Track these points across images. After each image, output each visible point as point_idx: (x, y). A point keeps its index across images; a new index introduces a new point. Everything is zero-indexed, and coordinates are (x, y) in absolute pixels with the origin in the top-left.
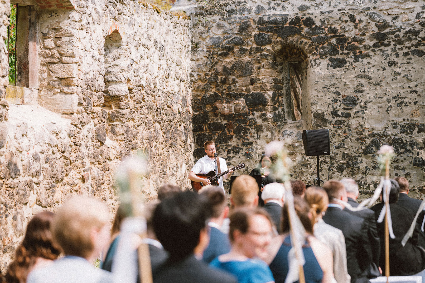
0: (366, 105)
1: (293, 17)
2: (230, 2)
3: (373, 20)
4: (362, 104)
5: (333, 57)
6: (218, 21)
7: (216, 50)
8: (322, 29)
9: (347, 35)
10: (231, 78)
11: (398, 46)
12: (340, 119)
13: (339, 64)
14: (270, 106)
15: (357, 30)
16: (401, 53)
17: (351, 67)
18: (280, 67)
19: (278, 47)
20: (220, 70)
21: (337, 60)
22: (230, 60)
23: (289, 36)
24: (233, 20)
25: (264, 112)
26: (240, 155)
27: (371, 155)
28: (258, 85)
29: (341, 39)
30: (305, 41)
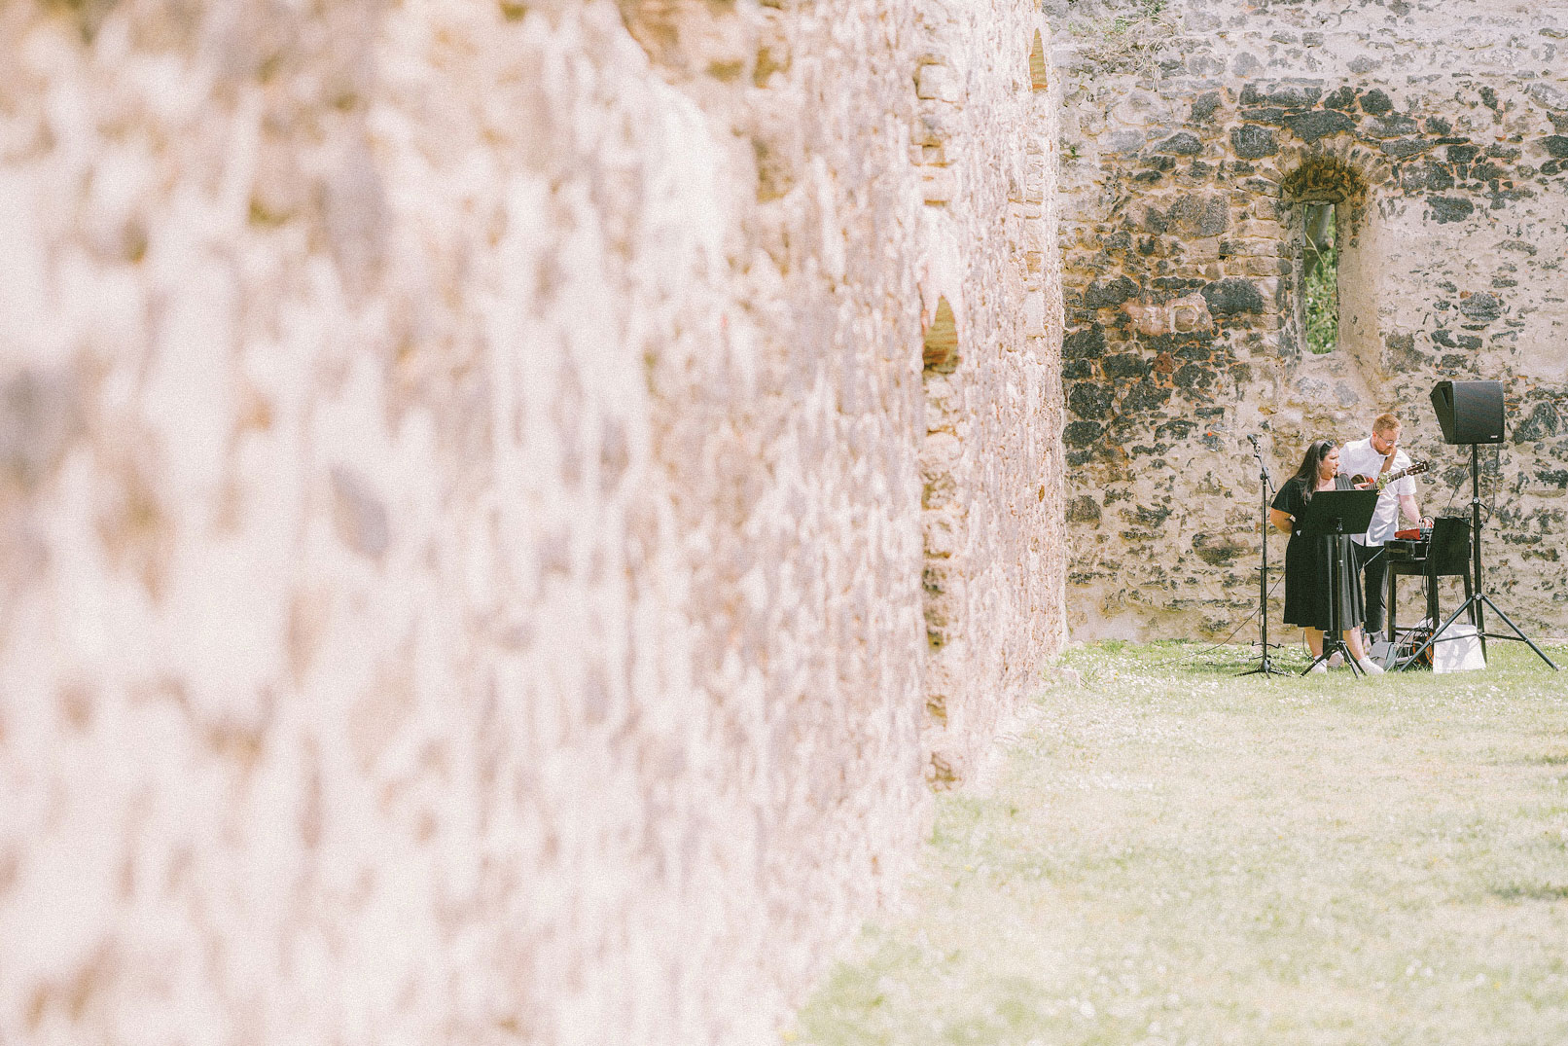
0: (1521, 317)
1: (1335, 87)
2: (1167, 41)
3: (1543, 104)
4: (1512, 316)
5: (1438, 193)
6: (1132, 89)
7: (1127, 166)
8: (1412, 122)
9: (1474, 138)
10: (1166, 239)
12: (1455, 351)
13: (1458, 210)
14: (1269, 314)
15: (1501, 128)
17: (1484, 222)
18: (1287, 214)
19: (1294, 164)
20: (1138, 218)
21: (1447, 201)
22: (1166, 192)
23: (1324, 134)
24: (1174, 89)
25: (1254, 330)
26: (1189, 439)
27: (1532, 444)
28: (1239, 260)
29: (1460, 150)
30: (1365, 149)
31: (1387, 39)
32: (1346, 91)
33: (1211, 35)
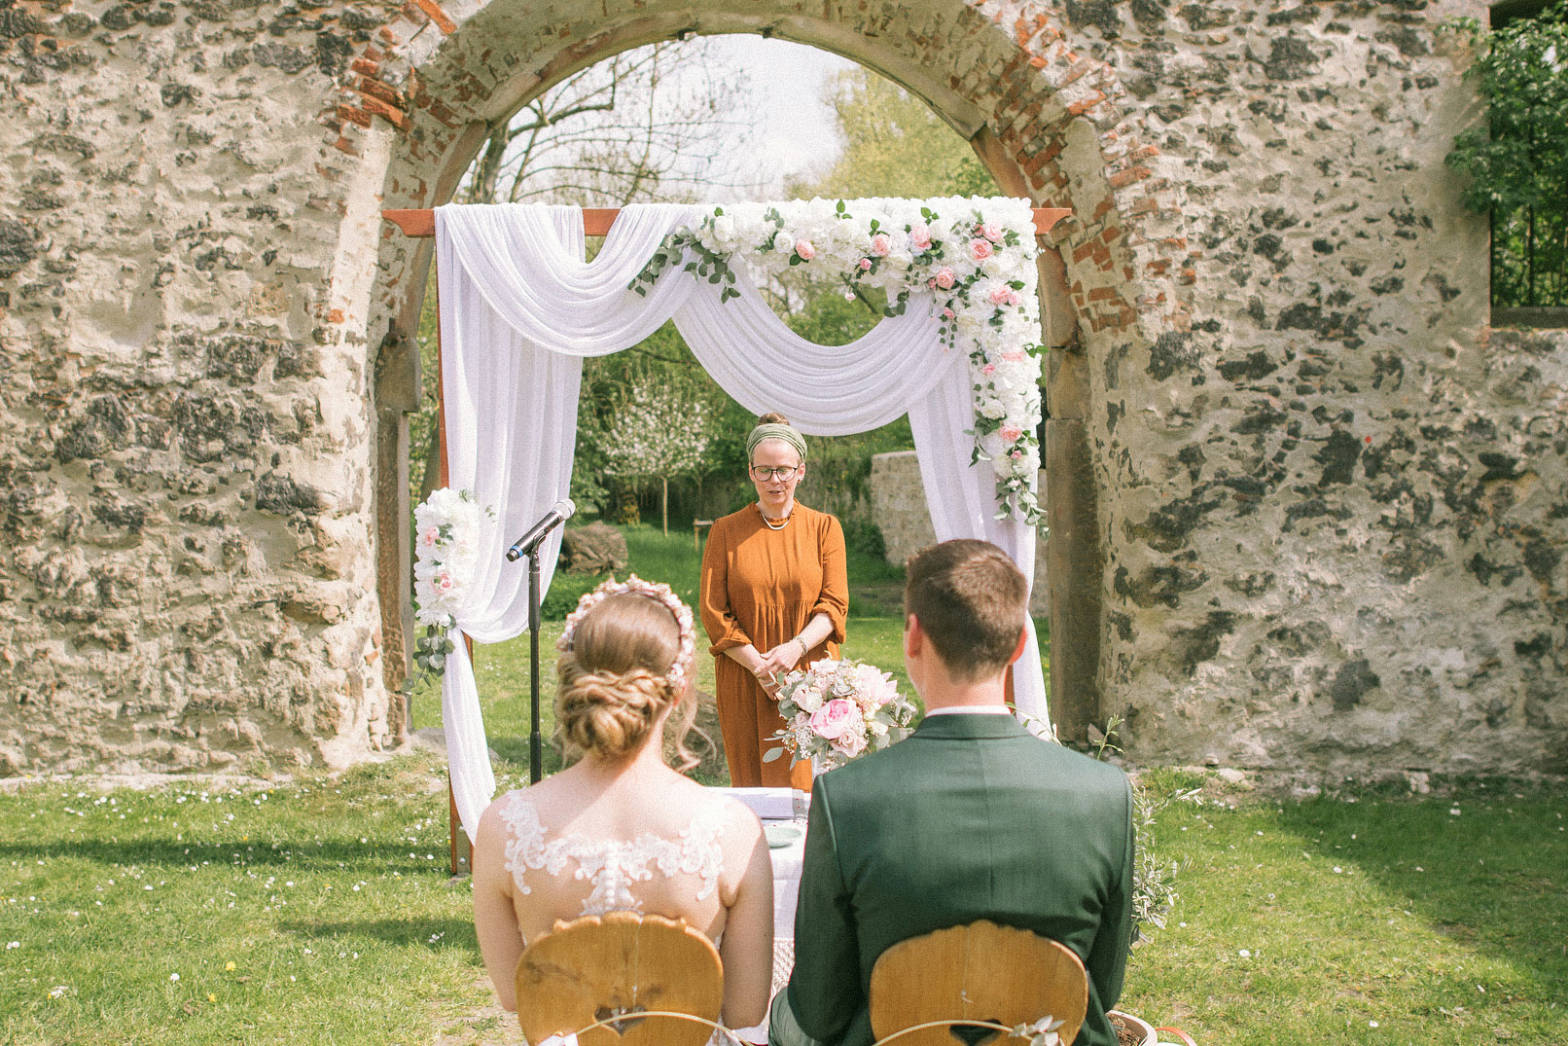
11: (203, 28)
16: (213, 55)
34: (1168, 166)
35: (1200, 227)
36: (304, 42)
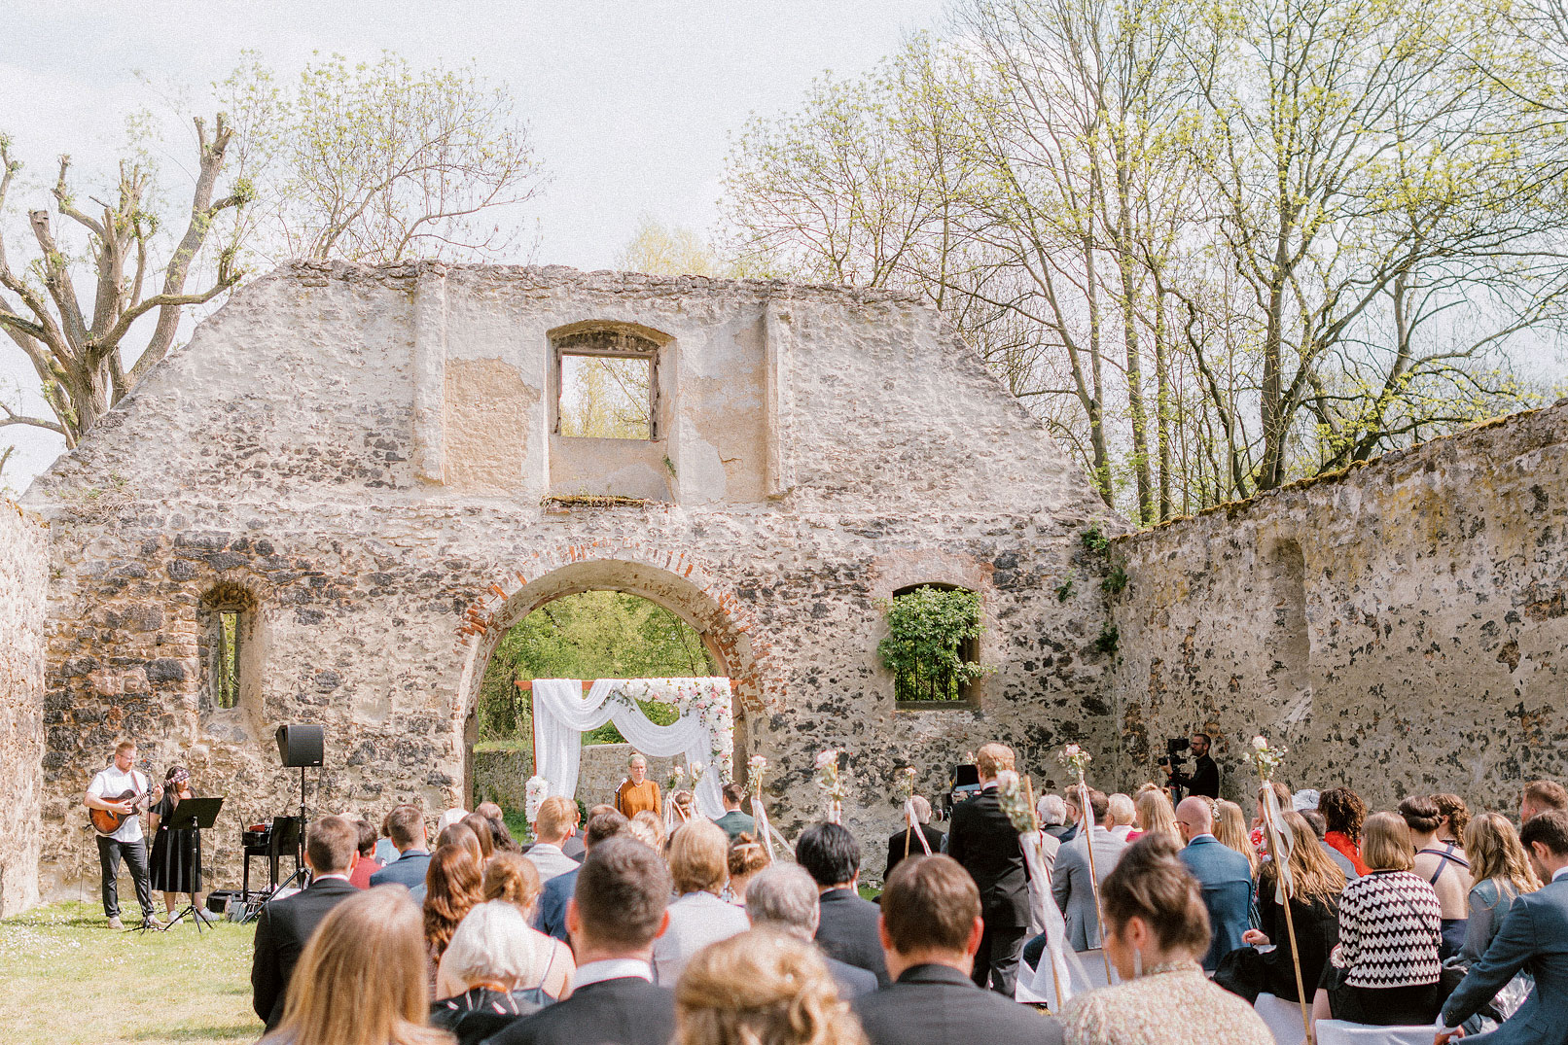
0: (354, 686)
1: (238, 538)
3: (371, 552)
4: (349, 684)
5: (303, 607)
6: (102, 534)
7: (96, 584)
8: (287, 561)
9: (327, 573)
10: (120, 632)
11: (409, 596)
12: (311, 707)
13: (315, 618)
14: (191, 682)
15: (344, 567)
16: (413, 607)
17: (332, 625)
18: (206, 618)
19: (210, 586)
20: (100, 618)
21: (308, 612)
22: (119, 603)
23: (229, 569)
24: (129, 536)
25: (178, 693)
28: (169, 647)
29: (317, 579)
30: (257, 578)
31: (273, 509)
32: (244, 541)
33: (158, 502)
34: (775, 651)
35: (788, 674)
36: (449, 602)
